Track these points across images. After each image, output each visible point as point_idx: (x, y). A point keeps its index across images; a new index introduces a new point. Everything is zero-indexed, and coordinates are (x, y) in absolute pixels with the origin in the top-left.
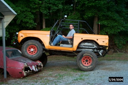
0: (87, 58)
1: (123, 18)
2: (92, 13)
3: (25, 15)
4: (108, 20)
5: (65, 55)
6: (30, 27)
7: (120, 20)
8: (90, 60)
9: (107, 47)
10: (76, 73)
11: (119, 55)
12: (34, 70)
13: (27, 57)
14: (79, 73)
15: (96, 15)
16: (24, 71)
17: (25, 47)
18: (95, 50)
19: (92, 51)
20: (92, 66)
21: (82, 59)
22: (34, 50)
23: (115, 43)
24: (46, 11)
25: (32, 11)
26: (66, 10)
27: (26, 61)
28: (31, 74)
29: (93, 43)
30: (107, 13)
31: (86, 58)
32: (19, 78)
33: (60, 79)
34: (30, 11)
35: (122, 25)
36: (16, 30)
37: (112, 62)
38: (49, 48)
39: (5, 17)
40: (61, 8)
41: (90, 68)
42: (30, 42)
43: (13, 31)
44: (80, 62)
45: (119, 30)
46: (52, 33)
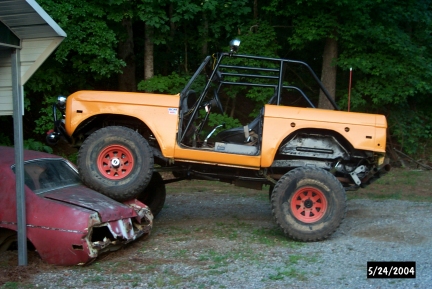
0: (310, 194)
1: (424, 48)
2: (319, 27)
3: (84, 30)
4: (373, 55)
5: (230, 180)
6: (103, 72)
7: (416, 54)
8: (319, 201)
9: (379, 155)
10: (273, 250)
11: (408, 176)
12: (125, 235)
13: (99, 189)
14: (284, 249)
15: (331, 37)
16: (88, 243)
17: (90, 150)
18: (338, 166)
19: (328, 170)
20: (326, 224)
21: (293, 199)
22: (123, 162)
23: (394, 134)
24: (157, 19)
25: (109, 18)
26: (226, 16)
27: (95, 202)
28: (113, 249)
29: (330, 140)
30: (370, 30)
31: (306, 193)
32: (71, 264)
33: (217, 272)
34: (104, 18)
35: (420, 73)
36: (54, 83)
37: (389, 205)
38: (177, 156)
39: (24, 44)
40: (211, 8)
41: (319, 231)
42: (107, 135)
43: (41, 85)
44: (285, 210)
45: (411, 92)
46: (186, 101)
